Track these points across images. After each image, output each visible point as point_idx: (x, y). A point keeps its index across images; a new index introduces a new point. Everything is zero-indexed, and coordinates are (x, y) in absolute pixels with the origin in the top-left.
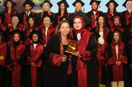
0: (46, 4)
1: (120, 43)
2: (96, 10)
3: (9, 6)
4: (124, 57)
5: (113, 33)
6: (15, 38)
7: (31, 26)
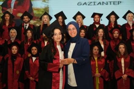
0: (45, 16)
1: (126, 55)
2: (98, 23)
3: (7, 19)
4: (131, 70)
5: (119, 45)
6: (13, 51)
7: (29, 38)
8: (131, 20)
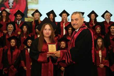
1: (103, 48)
3: (4, 15)
4: (106, 61)
6: (11, 44)
8: (108, 18)
